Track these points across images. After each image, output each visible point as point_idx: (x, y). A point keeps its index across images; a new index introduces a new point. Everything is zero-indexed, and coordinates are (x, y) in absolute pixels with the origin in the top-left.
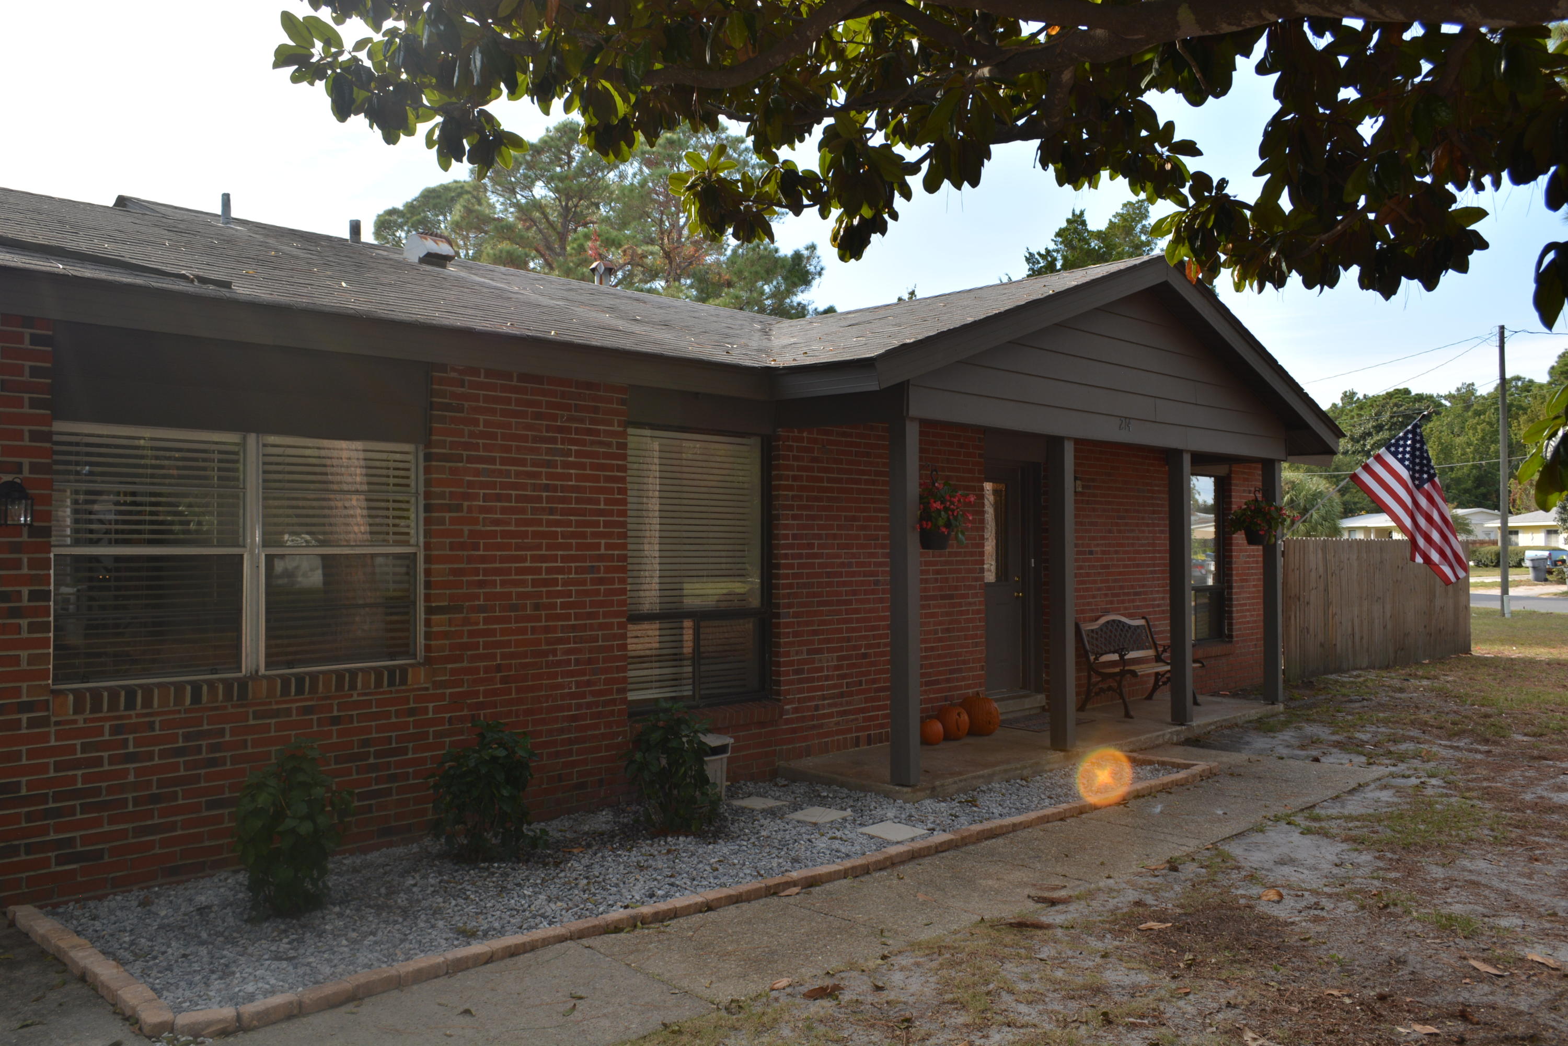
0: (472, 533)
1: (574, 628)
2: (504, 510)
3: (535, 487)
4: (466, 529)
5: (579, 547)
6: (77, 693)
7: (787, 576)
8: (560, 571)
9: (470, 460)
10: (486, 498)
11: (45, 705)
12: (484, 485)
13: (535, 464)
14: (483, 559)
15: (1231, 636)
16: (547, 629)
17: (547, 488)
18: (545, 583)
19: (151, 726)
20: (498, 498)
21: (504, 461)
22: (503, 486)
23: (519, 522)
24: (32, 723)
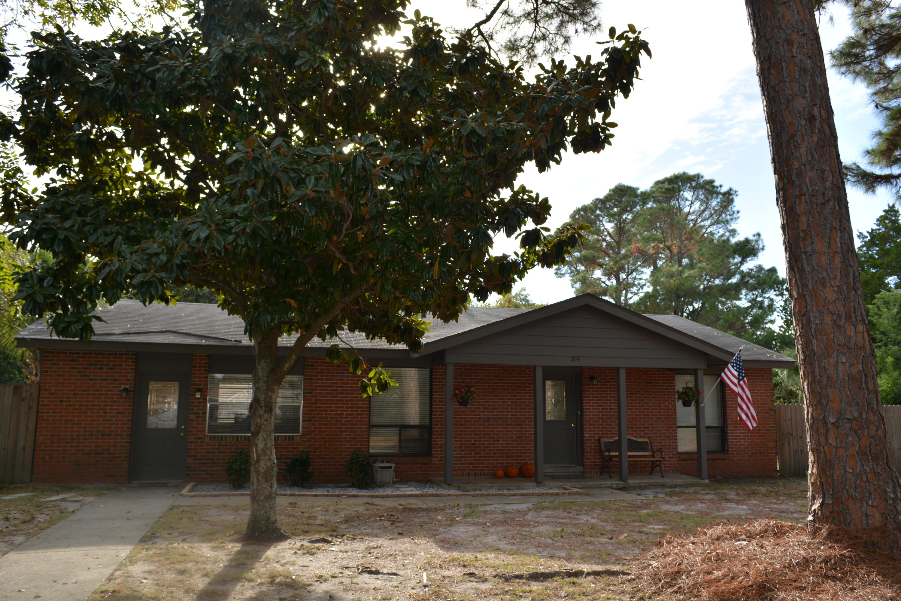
0: (316, 400)
1: (349, 428)
2: (326, 393)
3: (337, 387)
4: (314, 399)
5: (351, 404)
6: (211, 436)
7: (436, 415)
8: (345, 411)
9: (316, 379)
10: (320, 390)
11: (204, 438)
12: (320, 386)
13: (337, 380)
14: (319, 407)
15: (728, 451)
16: (339, 428)
17: (341, 387)
18: (339, 414)
19: (227, 445)
20: (324, 390)
21: (326, 380)
22: (326, 386)
23: (331, 397)
24: (201, 442)
